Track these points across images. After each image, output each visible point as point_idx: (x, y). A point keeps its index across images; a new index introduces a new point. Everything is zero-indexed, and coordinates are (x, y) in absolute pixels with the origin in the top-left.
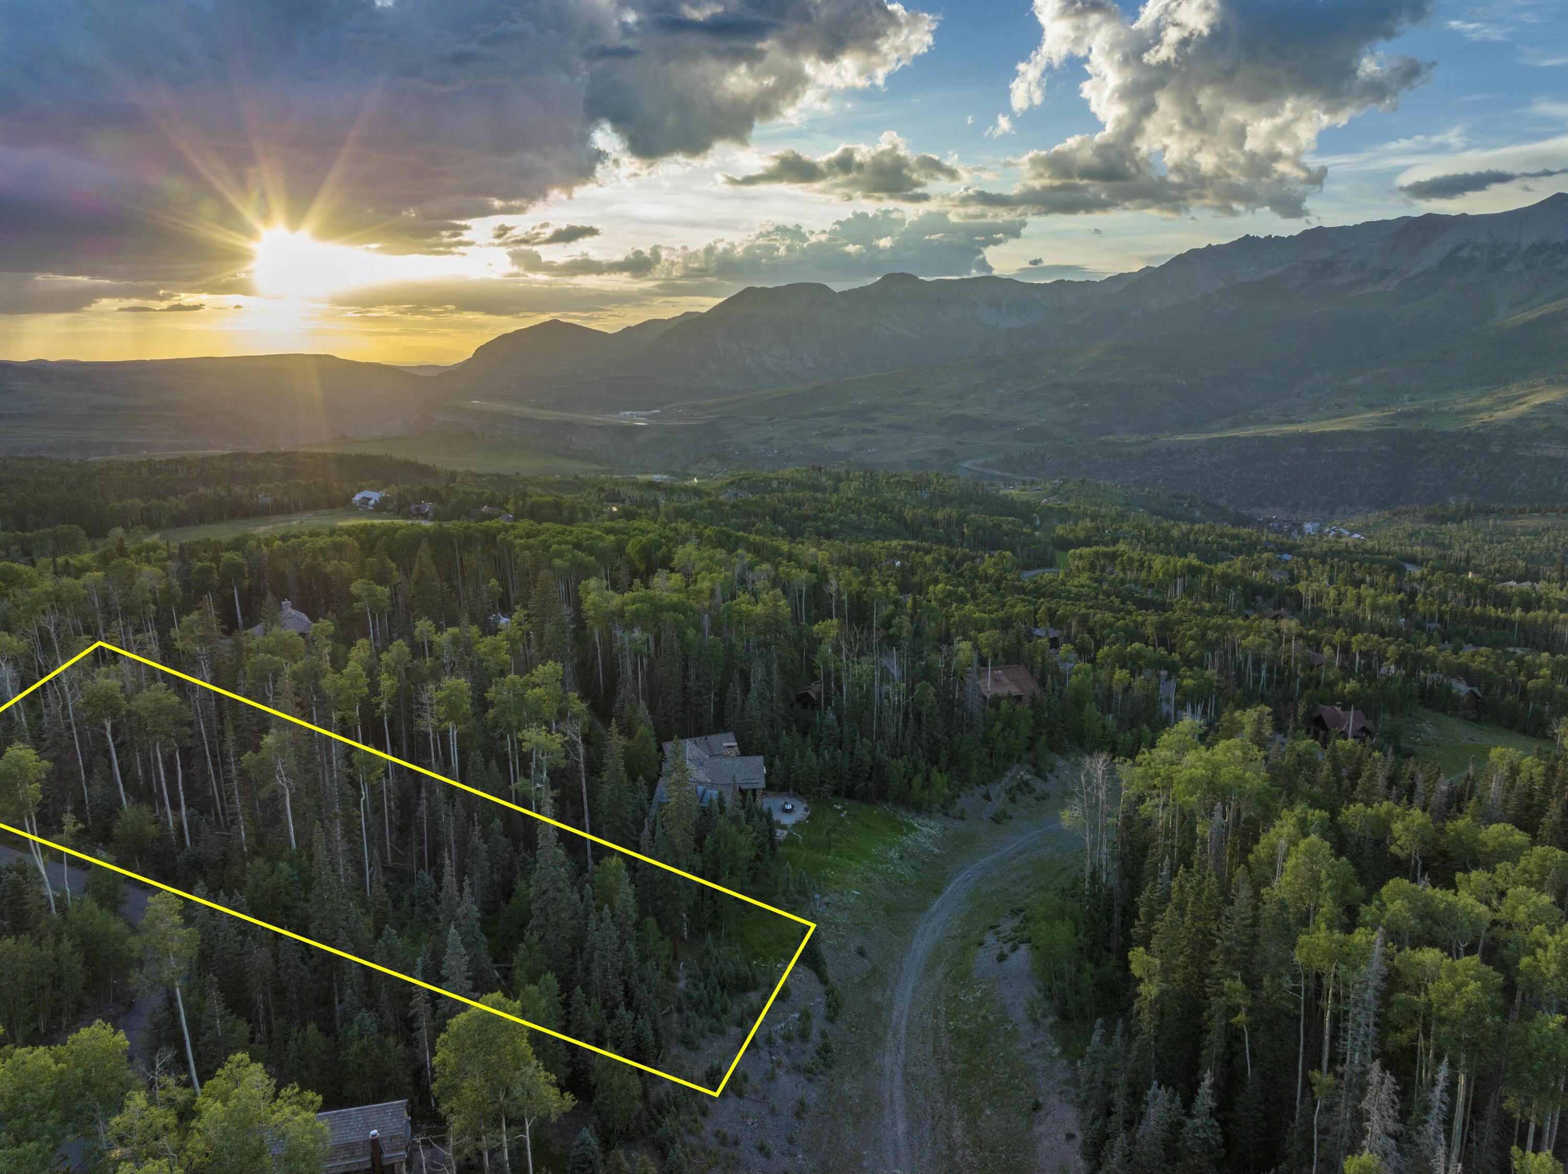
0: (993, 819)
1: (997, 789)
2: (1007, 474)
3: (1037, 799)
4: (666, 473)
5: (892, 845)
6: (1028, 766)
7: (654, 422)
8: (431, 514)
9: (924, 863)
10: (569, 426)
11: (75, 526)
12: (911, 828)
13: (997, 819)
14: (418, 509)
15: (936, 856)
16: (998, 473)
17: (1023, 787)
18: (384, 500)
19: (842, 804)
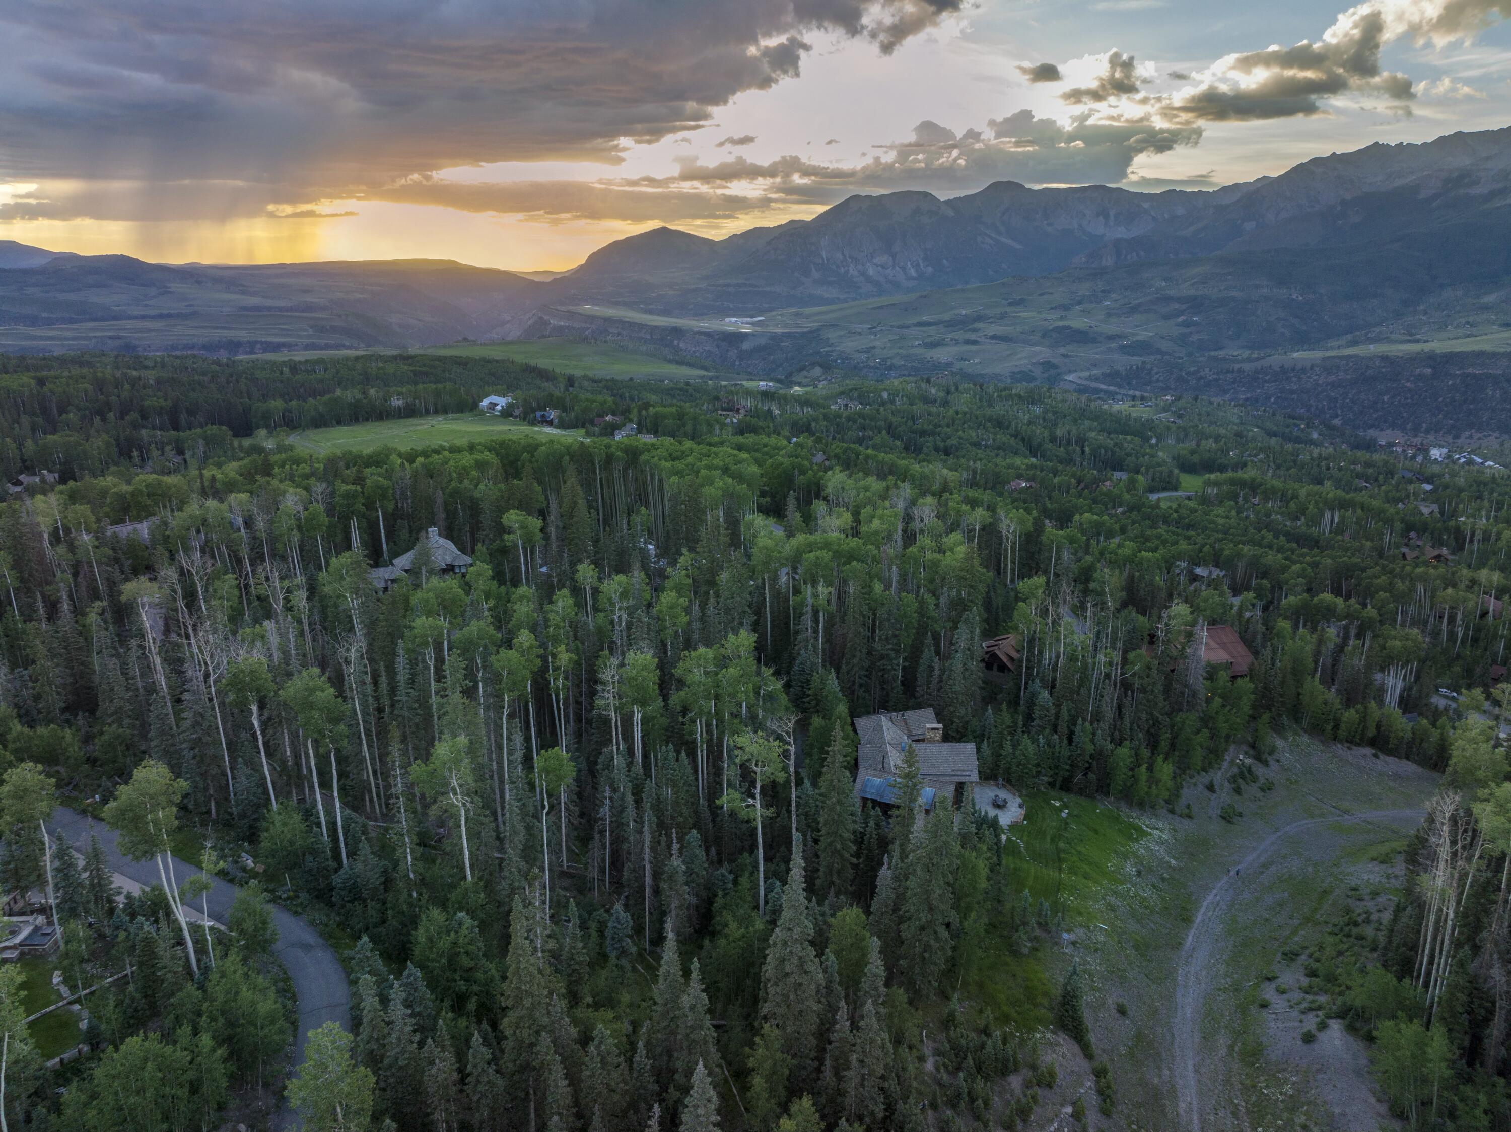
0: (1223, 818)
1: (1218, 776)
2: (1112, 388)
3: (1262, 790)
4: (771, 380)
5: (1125, 857)
6: (1245, 747)
7: (759, 329)
8: (556, 422)
9: (1163, 879)
10: (677, 332)
11: (224, 428)
12: (1143, 833)
13: (1228, 817)
14: (543, 416)
15: (1174, 869)
16: (1103, 387)
17: (1245, 775)
18: (510, 406)
19: (1060, 800)
